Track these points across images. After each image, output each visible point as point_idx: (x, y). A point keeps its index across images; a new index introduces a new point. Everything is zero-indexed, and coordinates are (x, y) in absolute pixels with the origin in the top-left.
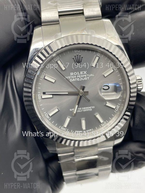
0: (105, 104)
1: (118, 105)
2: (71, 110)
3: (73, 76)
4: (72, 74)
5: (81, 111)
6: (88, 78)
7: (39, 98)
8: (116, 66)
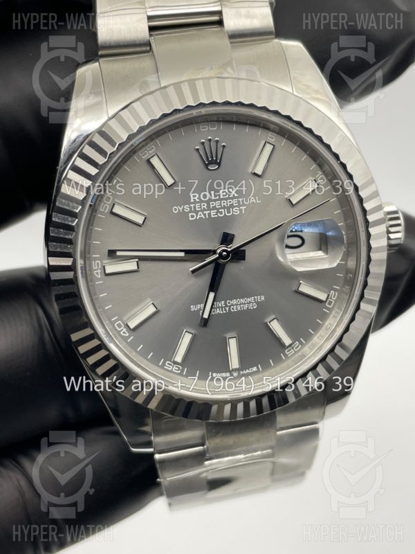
0: (295, 288)
1: (335, 290)
2: (193, 308)
3: (198, 202)
4: (196, 198)
5: (225, 310)
6: (243, 208)
7: (98, 273)
8: (324, 172)
